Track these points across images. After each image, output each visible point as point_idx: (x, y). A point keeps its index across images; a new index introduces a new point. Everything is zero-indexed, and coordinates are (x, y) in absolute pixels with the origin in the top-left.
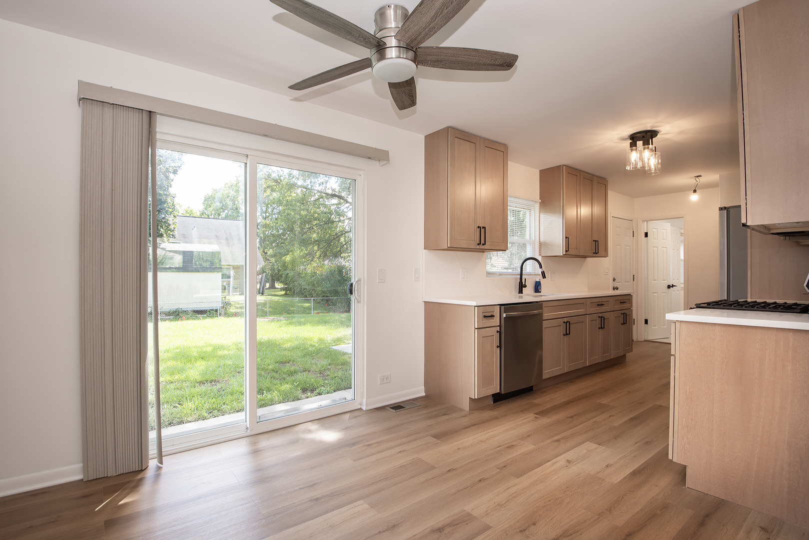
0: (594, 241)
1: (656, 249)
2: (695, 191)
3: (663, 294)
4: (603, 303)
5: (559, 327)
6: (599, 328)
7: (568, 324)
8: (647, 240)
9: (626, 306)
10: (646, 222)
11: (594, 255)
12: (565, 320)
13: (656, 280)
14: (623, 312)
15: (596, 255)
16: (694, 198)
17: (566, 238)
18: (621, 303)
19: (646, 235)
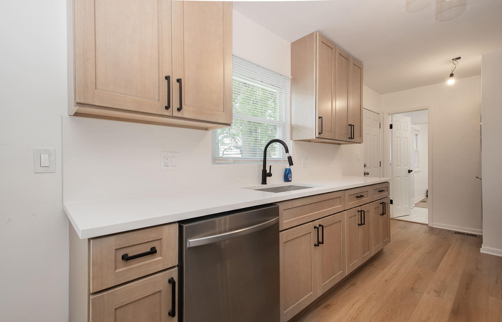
0: (349, 125)
1: (398, 139)
2: (452, 75)
3: (405, 178)
4: (362, 194)
5: (308, 235)
6: (359, 225)
7: (320, 228)
8: (392, 132)
9: (384, 194)
10: (390, 116)
11: (349, 140)
12: (317, 223)
13: (399, 166)
14: (381, 201)
15: (351, 140)
16: (451, 82)
17: (320, 118)
18: (379, 191)
19: (391, 127)
